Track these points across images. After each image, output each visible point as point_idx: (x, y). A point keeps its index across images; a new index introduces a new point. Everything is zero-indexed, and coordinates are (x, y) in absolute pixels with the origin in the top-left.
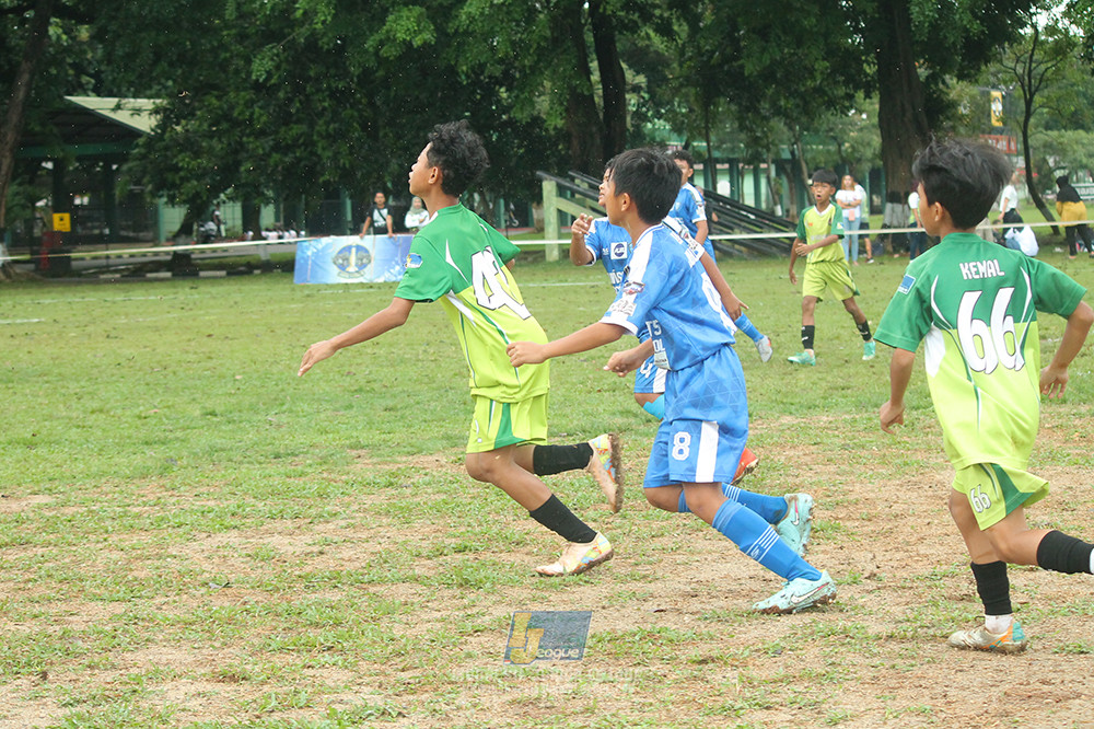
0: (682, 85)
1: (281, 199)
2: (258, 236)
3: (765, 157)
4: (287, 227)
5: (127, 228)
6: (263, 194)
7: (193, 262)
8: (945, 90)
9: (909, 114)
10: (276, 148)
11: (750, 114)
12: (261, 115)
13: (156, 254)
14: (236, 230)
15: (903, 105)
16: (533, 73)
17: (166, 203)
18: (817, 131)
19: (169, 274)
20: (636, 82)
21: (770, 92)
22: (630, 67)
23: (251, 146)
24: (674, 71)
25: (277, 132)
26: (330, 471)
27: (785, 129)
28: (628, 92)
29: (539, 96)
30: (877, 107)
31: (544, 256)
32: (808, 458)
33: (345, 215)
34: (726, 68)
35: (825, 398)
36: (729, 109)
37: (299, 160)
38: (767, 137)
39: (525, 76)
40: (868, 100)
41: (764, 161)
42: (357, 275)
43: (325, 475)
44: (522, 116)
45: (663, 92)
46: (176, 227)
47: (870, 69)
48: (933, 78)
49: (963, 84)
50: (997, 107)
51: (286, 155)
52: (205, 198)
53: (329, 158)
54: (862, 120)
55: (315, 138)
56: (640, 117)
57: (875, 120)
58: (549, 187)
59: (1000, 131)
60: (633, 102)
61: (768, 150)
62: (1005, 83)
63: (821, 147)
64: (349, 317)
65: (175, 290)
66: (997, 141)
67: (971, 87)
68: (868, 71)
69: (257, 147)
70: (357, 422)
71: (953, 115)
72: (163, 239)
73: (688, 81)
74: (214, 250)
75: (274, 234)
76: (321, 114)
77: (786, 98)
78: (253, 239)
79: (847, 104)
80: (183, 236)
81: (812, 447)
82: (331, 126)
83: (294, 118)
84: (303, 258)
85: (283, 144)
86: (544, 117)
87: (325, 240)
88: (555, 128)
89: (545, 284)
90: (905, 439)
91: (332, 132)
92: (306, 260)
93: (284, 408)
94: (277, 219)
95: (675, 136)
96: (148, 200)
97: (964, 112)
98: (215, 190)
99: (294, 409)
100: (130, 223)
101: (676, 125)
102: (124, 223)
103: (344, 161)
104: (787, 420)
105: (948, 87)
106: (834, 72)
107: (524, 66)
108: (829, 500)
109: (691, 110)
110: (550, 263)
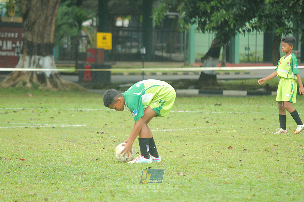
1: (300, 29)
5: (162, 49)
6: (284, 24)
7: (219, 82)
13: (186, 73)
14: (258, 55)
17: (198, 29)
19: (196, 92)
46: (205, 50)
52: (232, 26)
65: (200, 106)
72: (192, 60)
74: (237, 73)
80: (211, 59)
96: (182, 25)
98: (241, 19)
100: (164, 45)
102: (159, 45)
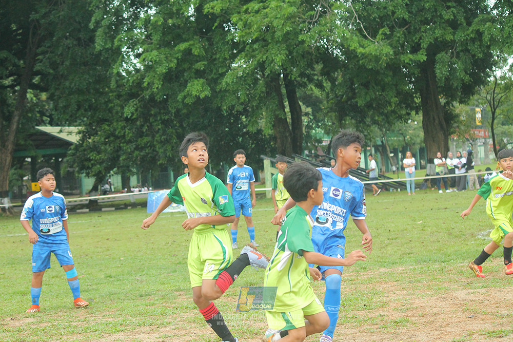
0: (328, 112)
1: (140, 173)
2: (129, 191)
3: (369, 144)
4: (143, 186)
5: (67, 189)
6: (131, 171)
7: (99, 204)
8: (453, 108)
9: (437, 122)
10: (137, 148)
11: (361, 124)
12: (129, 133)
13: (81, 201)
14: (119, 188)
15: (434, 118)
16: (257, 109)
17: (85, 176)
18: (393, 131)
19: (87, 210)
20: (306, 111)
21: (371, 113)
22: (304, 104)
23: (125, 148)
24: (324, 105)
25: (137, 141)
26: (166, 302)
27: (379, 130)
28: (303, 116)
29: (261, 119)
30: (422, 118)
31: (265, 196)
32: (393, 288)
33: (170, 179)
34: (349, 103)
35: (401, 259)
36: (351, 122)
37: (148, 154)
38: (370, 135)
39: (253, 110)
40: (417, 115)
41: (369, 146)
42: (177, 208)
43: (164, 304)
44: (252, 129)
45: (320, 115)
46: (90, 187)
47: (418, 100)
48: (447, 103)
49: (462, 105)
50: (479, 116)
51: (142, 151)
52: (104, 174)
53: (162, 152)
54: (415, 125)
55: (155, 143)
56: (309, 127)
57: (421, 125)
58: (267, 162)
59: (481, 127)
60: (305, 120)
61: (371, 141)
62: (482, 104)
63: (396, 138)
64: (174, 228)
65: (90, 218)
66: (479, 132)
67: (466, 107)
68: (417, 101)
69: (128, 148)
70: (179, 278)
71: (458, 121)
72: (84, 193)
73: (331, 110)
74: (109, 198)
75: (137, 189)
76: (157, 132)
77: (378, 116)
78: (127, 193)
79: (407, 117)
80: (94, 192)
81: (395, 283)
82: (163, 137)
83: (145, 134)
84: (151, 201)
85: (140, 146)
86: (264, 129)
87: (161, 192)
88: (268, 135)
89: (266, 209)
90: (439, 277)
91: (163, 140)
92: (153, 201)
93: (144, 273)
94: (138, 182)
95: (326, 136)
96: (77, 175)
97: (463, 119)
98: (108, 169)
99: (149, 273)
100: (68, 186)
101: (326, 130)
102: (65, 186)
103: (169, 154)
104: (383, 270)
105: (454, 108)
106: (401, 102)
107: (253, 106)
108: (403, 307)
109: (333, 124)
110: (268, 199)
